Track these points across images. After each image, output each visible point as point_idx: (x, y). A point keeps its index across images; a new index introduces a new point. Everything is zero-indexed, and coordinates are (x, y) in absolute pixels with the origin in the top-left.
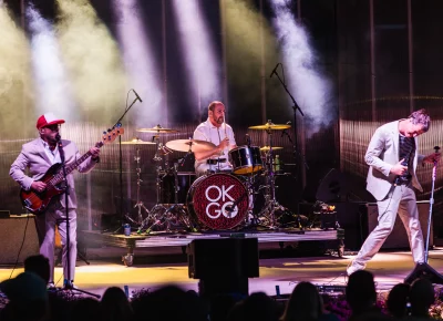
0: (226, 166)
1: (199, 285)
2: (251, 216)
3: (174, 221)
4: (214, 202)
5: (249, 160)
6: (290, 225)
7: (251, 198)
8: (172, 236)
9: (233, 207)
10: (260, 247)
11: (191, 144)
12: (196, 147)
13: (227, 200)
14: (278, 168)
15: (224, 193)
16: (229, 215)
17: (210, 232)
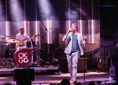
0: (25, 47)
1: (17, 83)
2: (32, 62)
3: (9, 64)
4: (21, 58)
5: (32, 45)
6: (44, 65)
7: (32, 57)
8: (8, 68)
9: (27, 59)
10: (35, 72)
11: (14, 40)
12: (16, 41)
13: (25, 57)
14: (40, 48)
15: (24, 55)
16: (26, 62)
17: (20, 67)
